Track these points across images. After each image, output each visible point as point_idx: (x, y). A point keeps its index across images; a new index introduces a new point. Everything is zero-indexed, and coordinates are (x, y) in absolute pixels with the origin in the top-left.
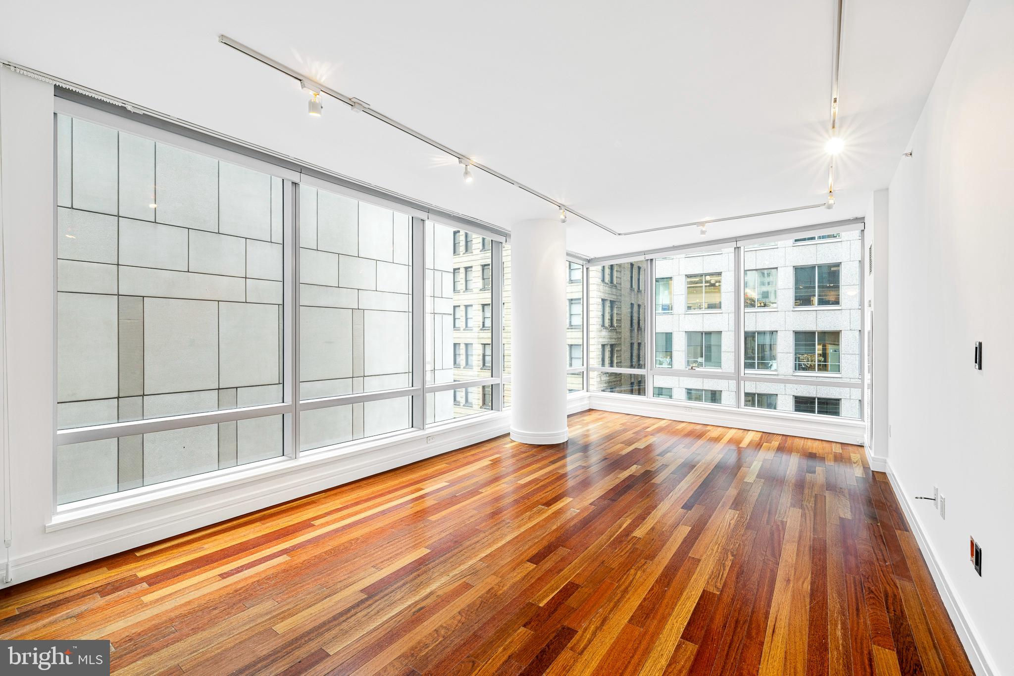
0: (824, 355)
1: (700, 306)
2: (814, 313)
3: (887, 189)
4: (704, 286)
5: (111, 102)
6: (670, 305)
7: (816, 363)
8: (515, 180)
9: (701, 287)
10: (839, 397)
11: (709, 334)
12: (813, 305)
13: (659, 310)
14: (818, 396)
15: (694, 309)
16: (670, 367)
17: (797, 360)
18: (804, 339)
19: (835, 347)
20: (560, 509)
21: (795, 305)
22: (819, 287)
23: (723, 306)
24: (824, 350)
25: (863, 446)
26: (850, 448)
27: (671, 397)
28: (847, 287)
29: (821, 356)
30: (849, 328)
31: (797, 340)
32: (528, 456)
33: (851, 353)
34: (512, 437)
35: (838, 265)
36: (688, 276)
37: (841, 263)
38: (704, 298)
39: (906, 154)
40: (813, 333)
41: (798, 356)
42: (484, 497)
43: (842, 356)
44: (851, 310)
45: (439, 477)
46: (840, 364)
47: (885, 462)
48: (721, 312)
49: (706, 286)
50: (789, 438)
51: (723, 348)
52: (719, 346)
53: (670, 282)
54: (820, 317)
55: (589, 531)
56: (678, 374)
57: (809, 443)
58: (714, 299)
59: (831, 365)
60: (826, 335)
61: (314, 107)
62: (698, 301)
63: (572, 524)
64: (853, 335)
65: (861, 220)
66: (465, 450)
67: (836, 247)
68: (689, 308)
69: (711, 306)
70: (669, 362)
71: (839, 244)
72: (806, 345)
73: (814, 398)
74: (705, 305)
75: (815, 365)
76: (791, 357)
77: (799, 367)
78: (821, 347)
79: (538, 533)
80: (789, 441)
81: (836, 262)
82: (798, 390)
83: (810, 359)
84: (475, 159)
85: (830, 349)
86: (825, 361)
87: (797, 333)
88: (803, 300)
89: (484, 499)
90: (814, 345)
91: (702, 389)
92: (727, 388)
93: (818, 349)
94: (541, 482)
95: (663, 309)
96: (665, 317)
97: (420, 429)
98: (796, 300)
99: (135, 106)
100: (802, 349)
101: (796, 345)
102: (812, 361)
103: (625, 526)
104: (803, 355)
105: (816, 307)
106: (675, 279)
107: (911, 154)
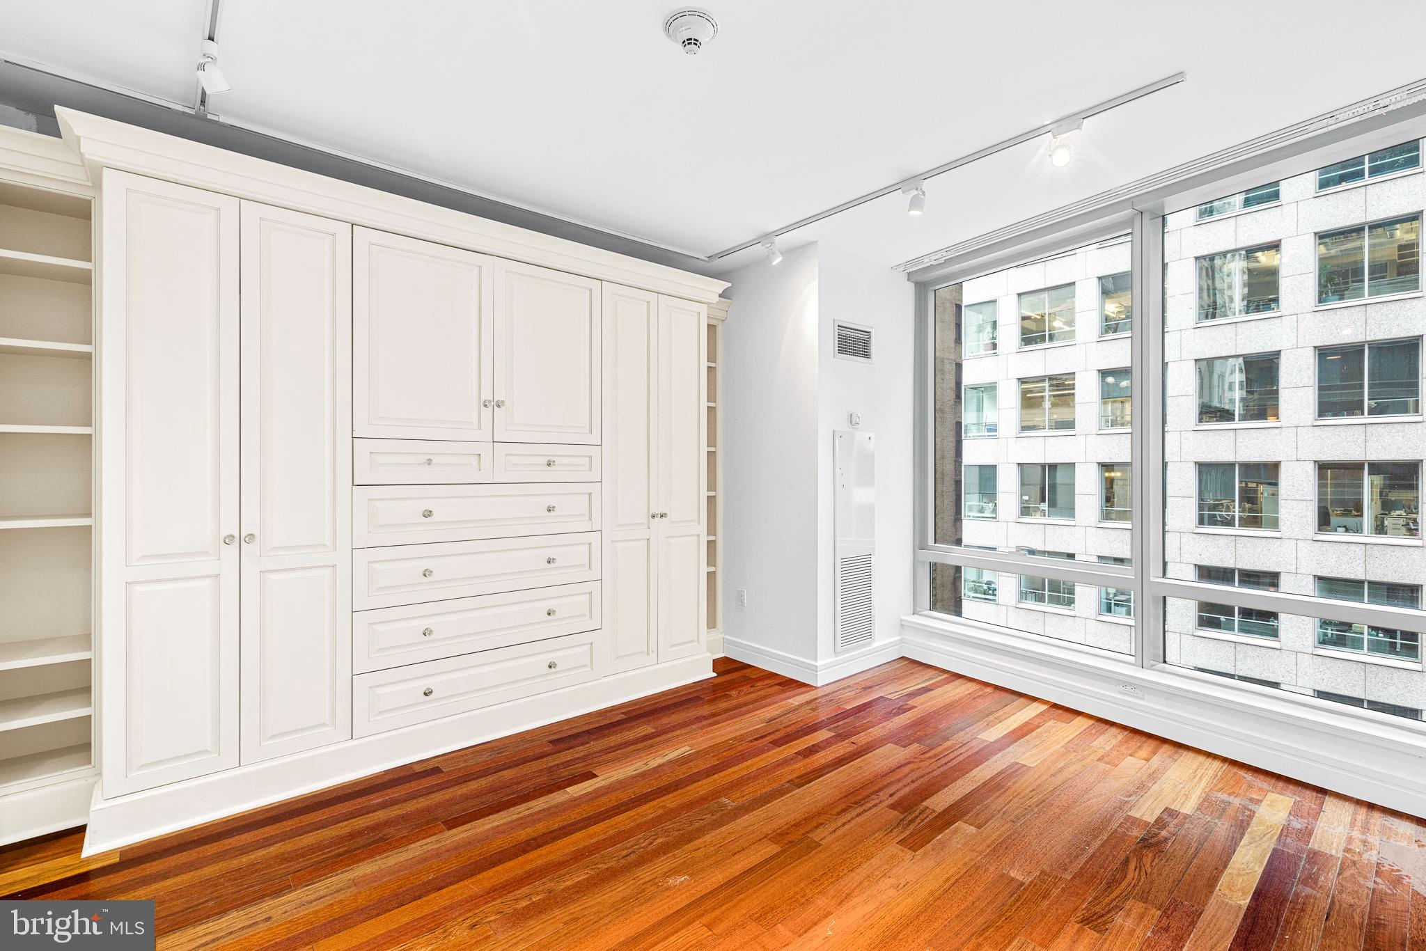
10: (1277, 570)
11: (1053, 467)
16: (994, 516)
19: (1270, 489)
28: (1291, 390)
30: (1294, 458)
33: (1298, 498)
35: (1277, 354)
43: (1282, 503)
44: (1299, 429)
51: (1078, 489)
52: (1071, 486)
64: (1303, 469)
67: (1273, 326)
71: (1277, 321)
73: (1233, 571)
81: (1271, 350)
82: (1203, 556)
91: (1043, 549)
92: (1083, 550)
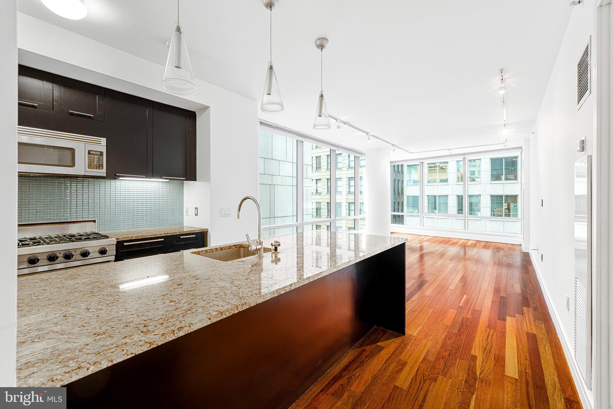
0: (509, 209)
1: (435, 180)
2: (502, 185)
3: (529, 139)
4: (438, 169)
5: (270, 124)
6: (418, 180)
7: (504, 213)
9: (437, 169)
12: (502, 180)
15: (432, 182)
17: (492, 212)
18: (497, 200)
21: (492, 180)
22: (505, 169)
23: (449, 181)
24: (509, 205)
25: (522, 245)
26: (516, 246)
29: (507, 209)
31: (492, 200)
36: (429, 164)
37: (518, 156)
38: (438, 176)
39: (532, 133)
40: (502, 196)
41: (493, 209)
46: (518, 214)
47: (529, 248)
48: (447, 184)
49: (439, 169)
50: (488, 242)
53: (418, 167)
54: (506, 187)
57: (498, 244)
58: (443, 177)
59: (512, 214)
60: (509, 197)
61: (339, 127)
62: (434, 177)
65: (521, 148)
68: (429, 182)
69: (442, 181)
70: (417, 212)
72: (497, 203)
74: (438, 180)
76: (489, 210)
77: (494, 215)
78: (507, 204)
80: (489, 244)
83: (500, 211)
84: (371, 134)
85: (512, 206)
86: (509, 212)
87: (492, 196)
88: (496, 177)
90: (502, 203)
93: (505, 206)
95: (414, 183)
98: (491, 177)
99: (275, 124)
100: (495, 206)
101: (492, 203)
102: (501, 212)
104: (496, 208)
105: (503, 181)
107: (534, 133)
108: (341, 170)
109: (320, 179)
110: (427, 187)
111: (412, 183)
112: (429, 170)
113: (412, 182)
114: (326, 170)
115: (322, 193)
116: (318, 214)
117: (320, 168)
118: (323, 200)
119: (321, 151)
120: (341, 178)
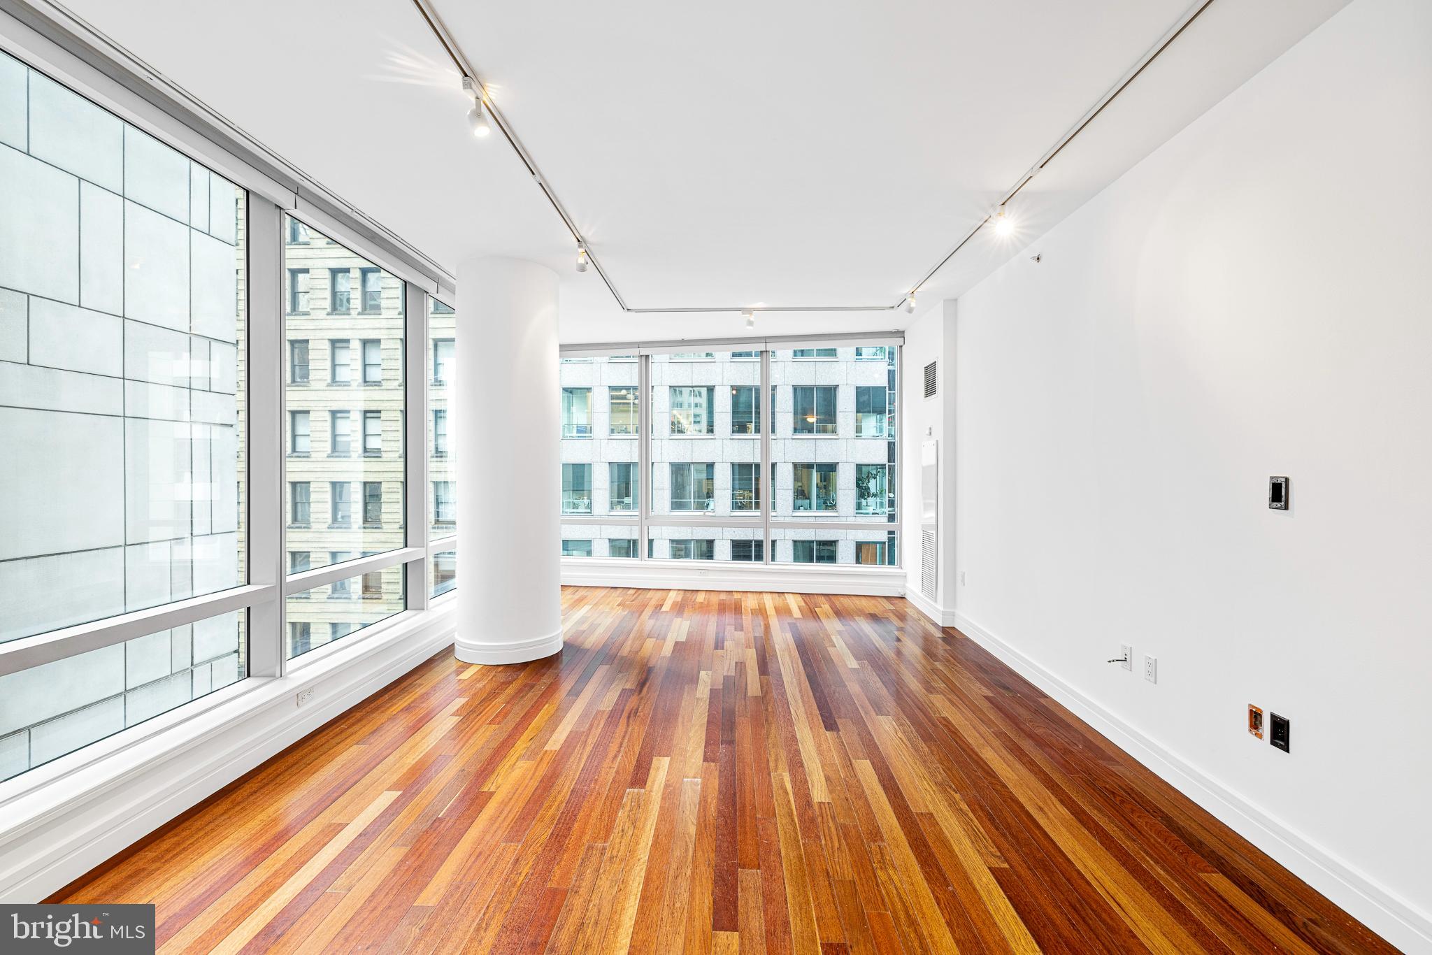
1: (626, 429)
3: (957, 300)
4: (632, 404)
6: (589, 427)
8: (540, 167)
9: (629, 404)
13: (572, 433)
14: (755, 539)
15: (619, 433)
20: (667, 786)
25: (904, 598)
26: (897, 602)
27: (589, 553)
32: (520, 691)
34: (461, 654)
36: (612, 388)
42: (505, 803)
45: (364, 781)
53: (587, 394)
55: (750, 817)
56: (600, 523)
57: (857, 601)
62: (621, 422)
63: (712, 809)
65: (901, 334)
66: (380, 701)
68: (613, 431)
70: (587, 504)
75: (751, 502)
77: (738, 506)
79: (677, 853)
84: (494, 93)
89: (508, 809)
94: (588, 736)
95: (578, 431)
96: (582, 442)
97: (272, 677)
103: (789, 786)
106: (595, 390)
107: (1038, 259)
108: (377, 388)
109: (307, 412)
110: (608, 443)
111: (575, 434)
112: (612, 403)
113: (575, 430)
114: (327, 386)
115: (313, 455)
116: (299, 517)
117: (306, 376)
118: (318, 475)
119: (310, 325)
120: (379, 412)
